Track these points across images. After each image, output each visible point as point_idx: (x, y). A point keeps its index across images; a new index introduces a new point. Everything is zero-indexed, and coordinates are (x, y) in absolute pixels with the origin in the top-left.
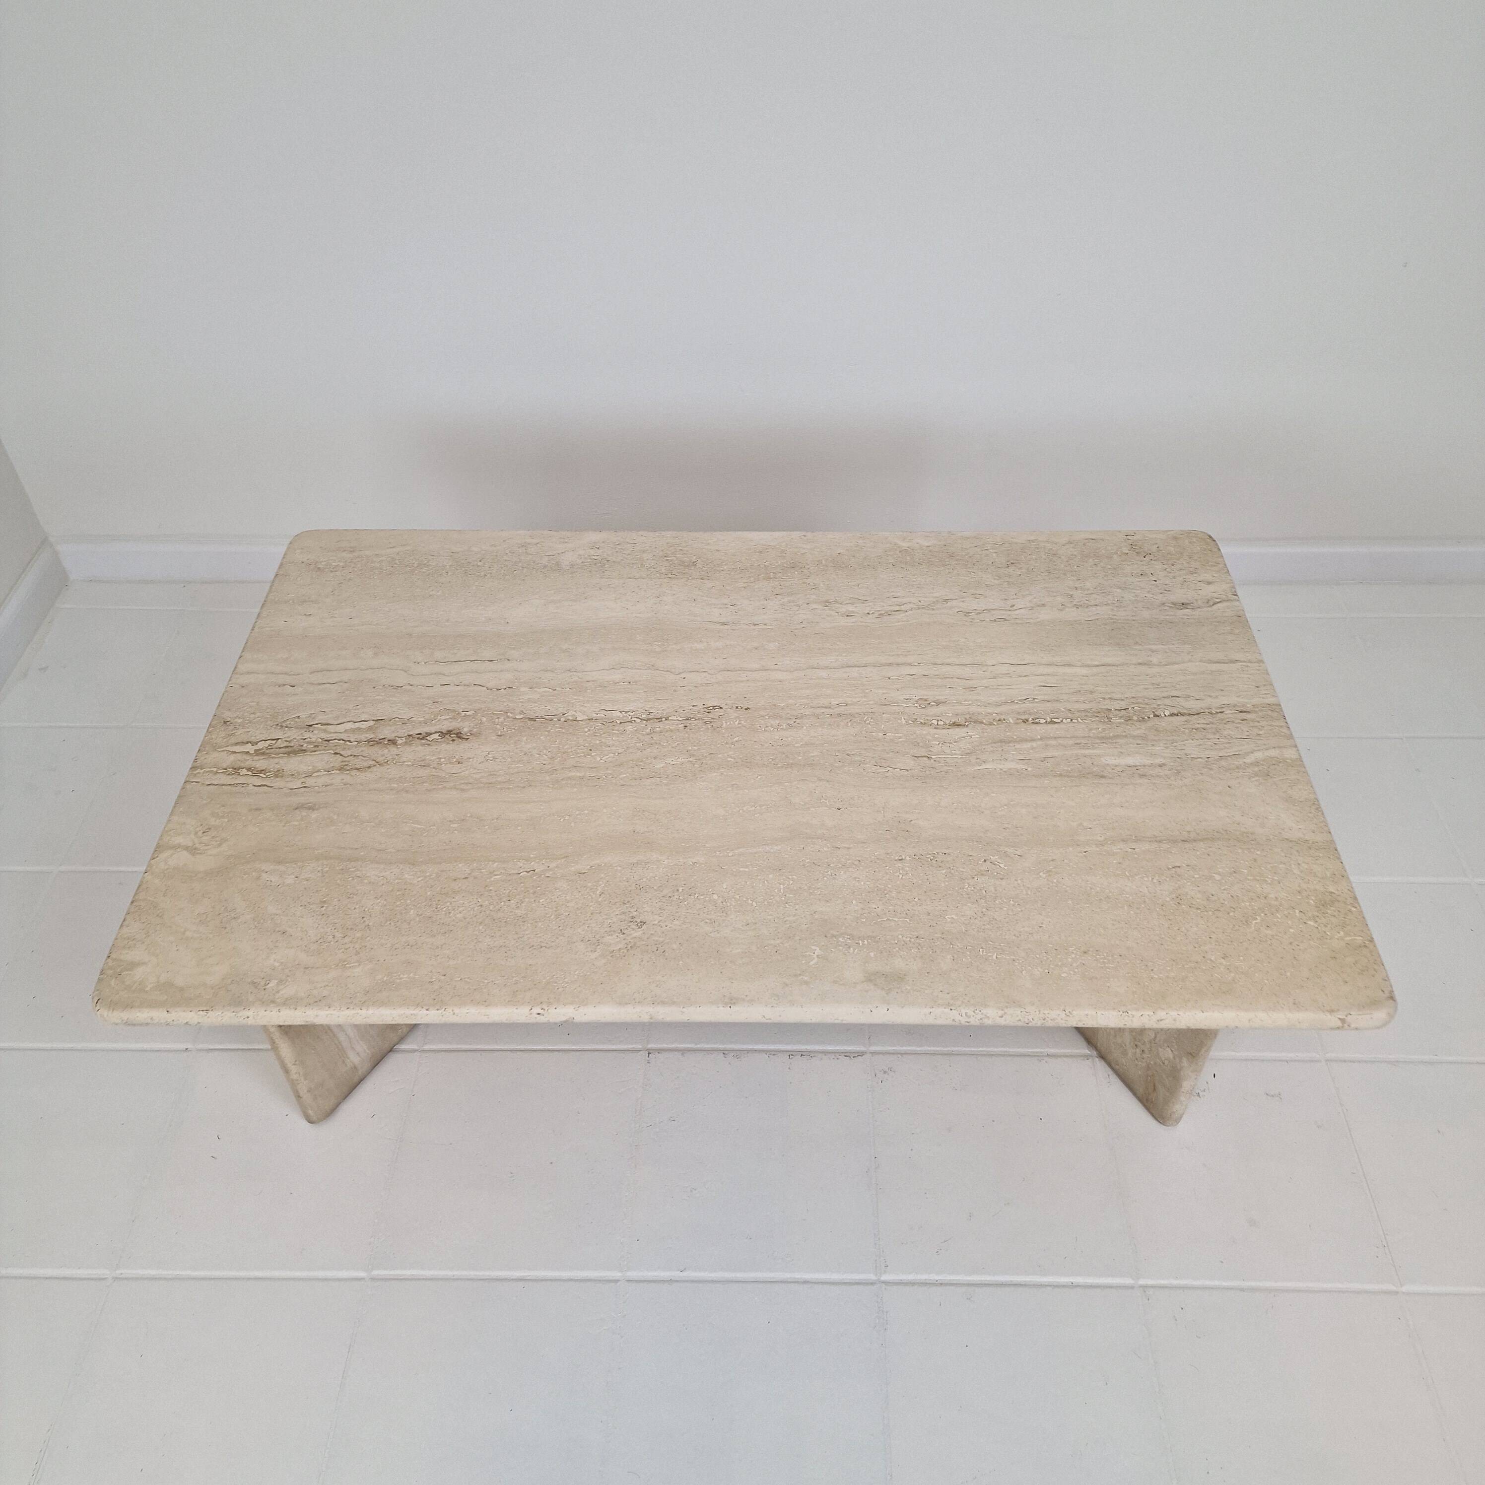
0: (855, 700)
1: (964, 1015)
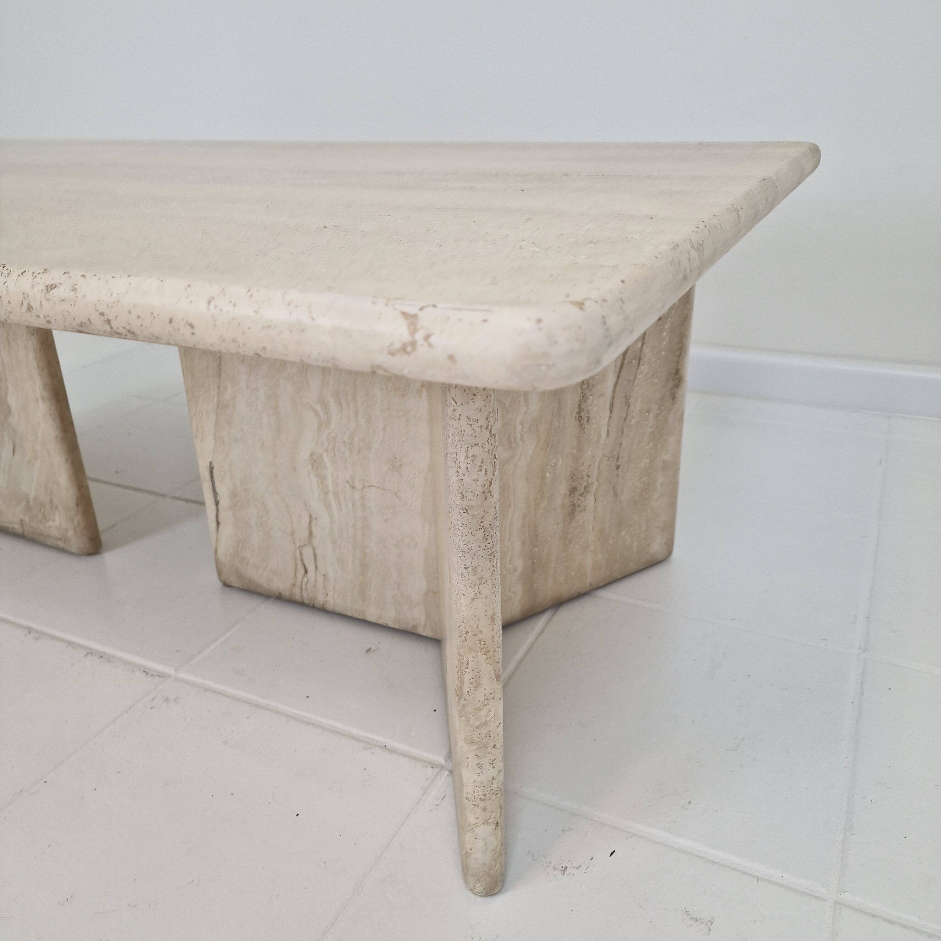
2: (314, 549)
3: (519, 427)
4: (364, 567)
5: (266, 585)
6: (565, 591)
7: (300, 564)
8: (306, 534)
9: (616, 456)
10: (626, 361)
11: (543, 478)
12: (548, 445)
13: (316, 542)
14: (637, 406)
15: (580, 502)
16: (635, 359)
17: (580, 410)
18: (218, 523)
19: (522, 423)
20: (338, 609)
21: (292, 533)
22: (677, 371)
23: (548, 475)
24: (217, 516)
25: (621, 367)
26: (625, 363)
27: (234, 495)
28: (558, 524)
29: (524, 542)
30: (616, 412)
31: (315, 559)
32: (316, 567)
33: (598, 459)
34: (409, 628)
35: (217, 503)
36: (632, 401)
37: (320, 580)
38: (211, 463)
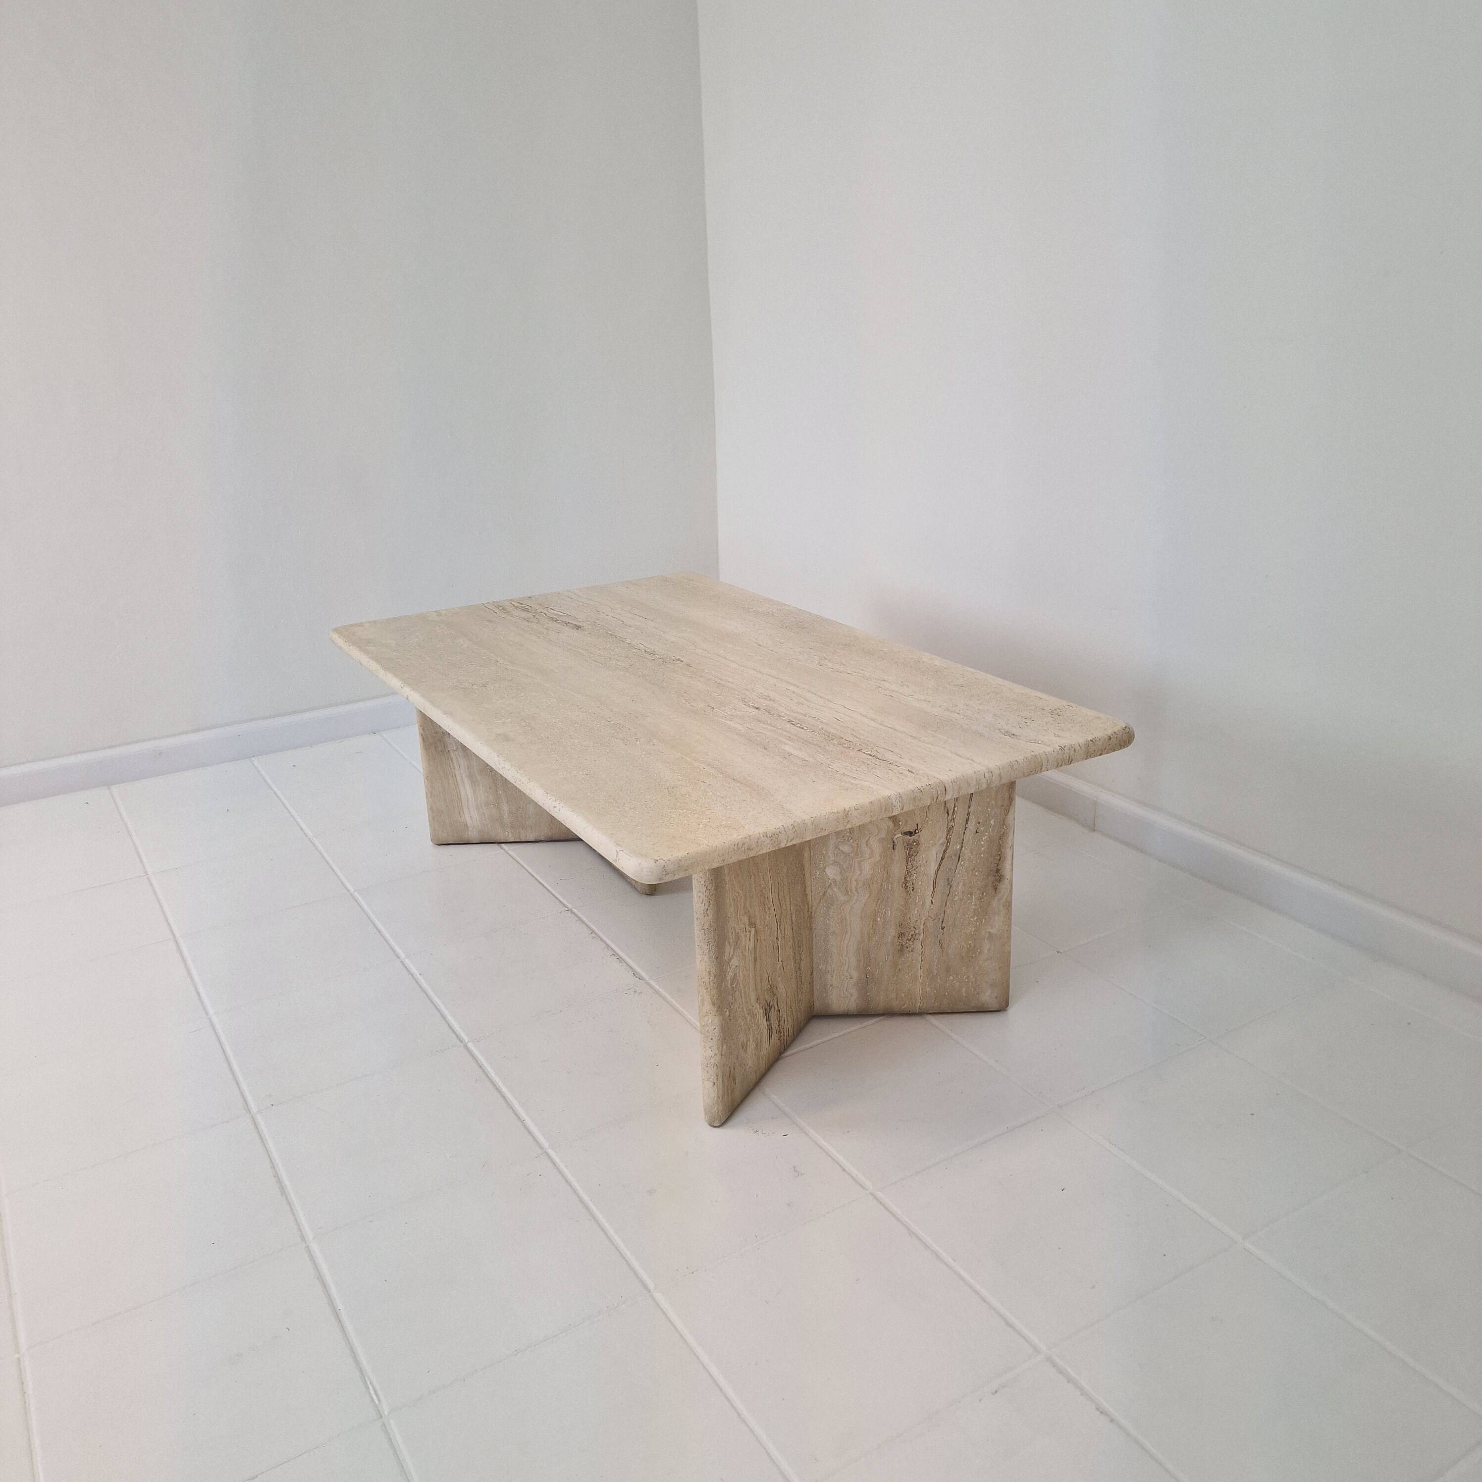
3: (854, 883)
6: (896, 1005)
9: (941, 920)
10: (946, 855)
11: (875, 920)
12: (878, 899)
14: (959, 888)
15: (907, 944)
16: (955, 855)
17: (906, 882)
19: (856, 881)
22: (998, 871)
23: (879, 919)
25: (942, 859)
26: (945, 857)
28: (888, 955)
29: (859, 960)
30: (938, 889)
33: (924, 918)
36: (954, 884)
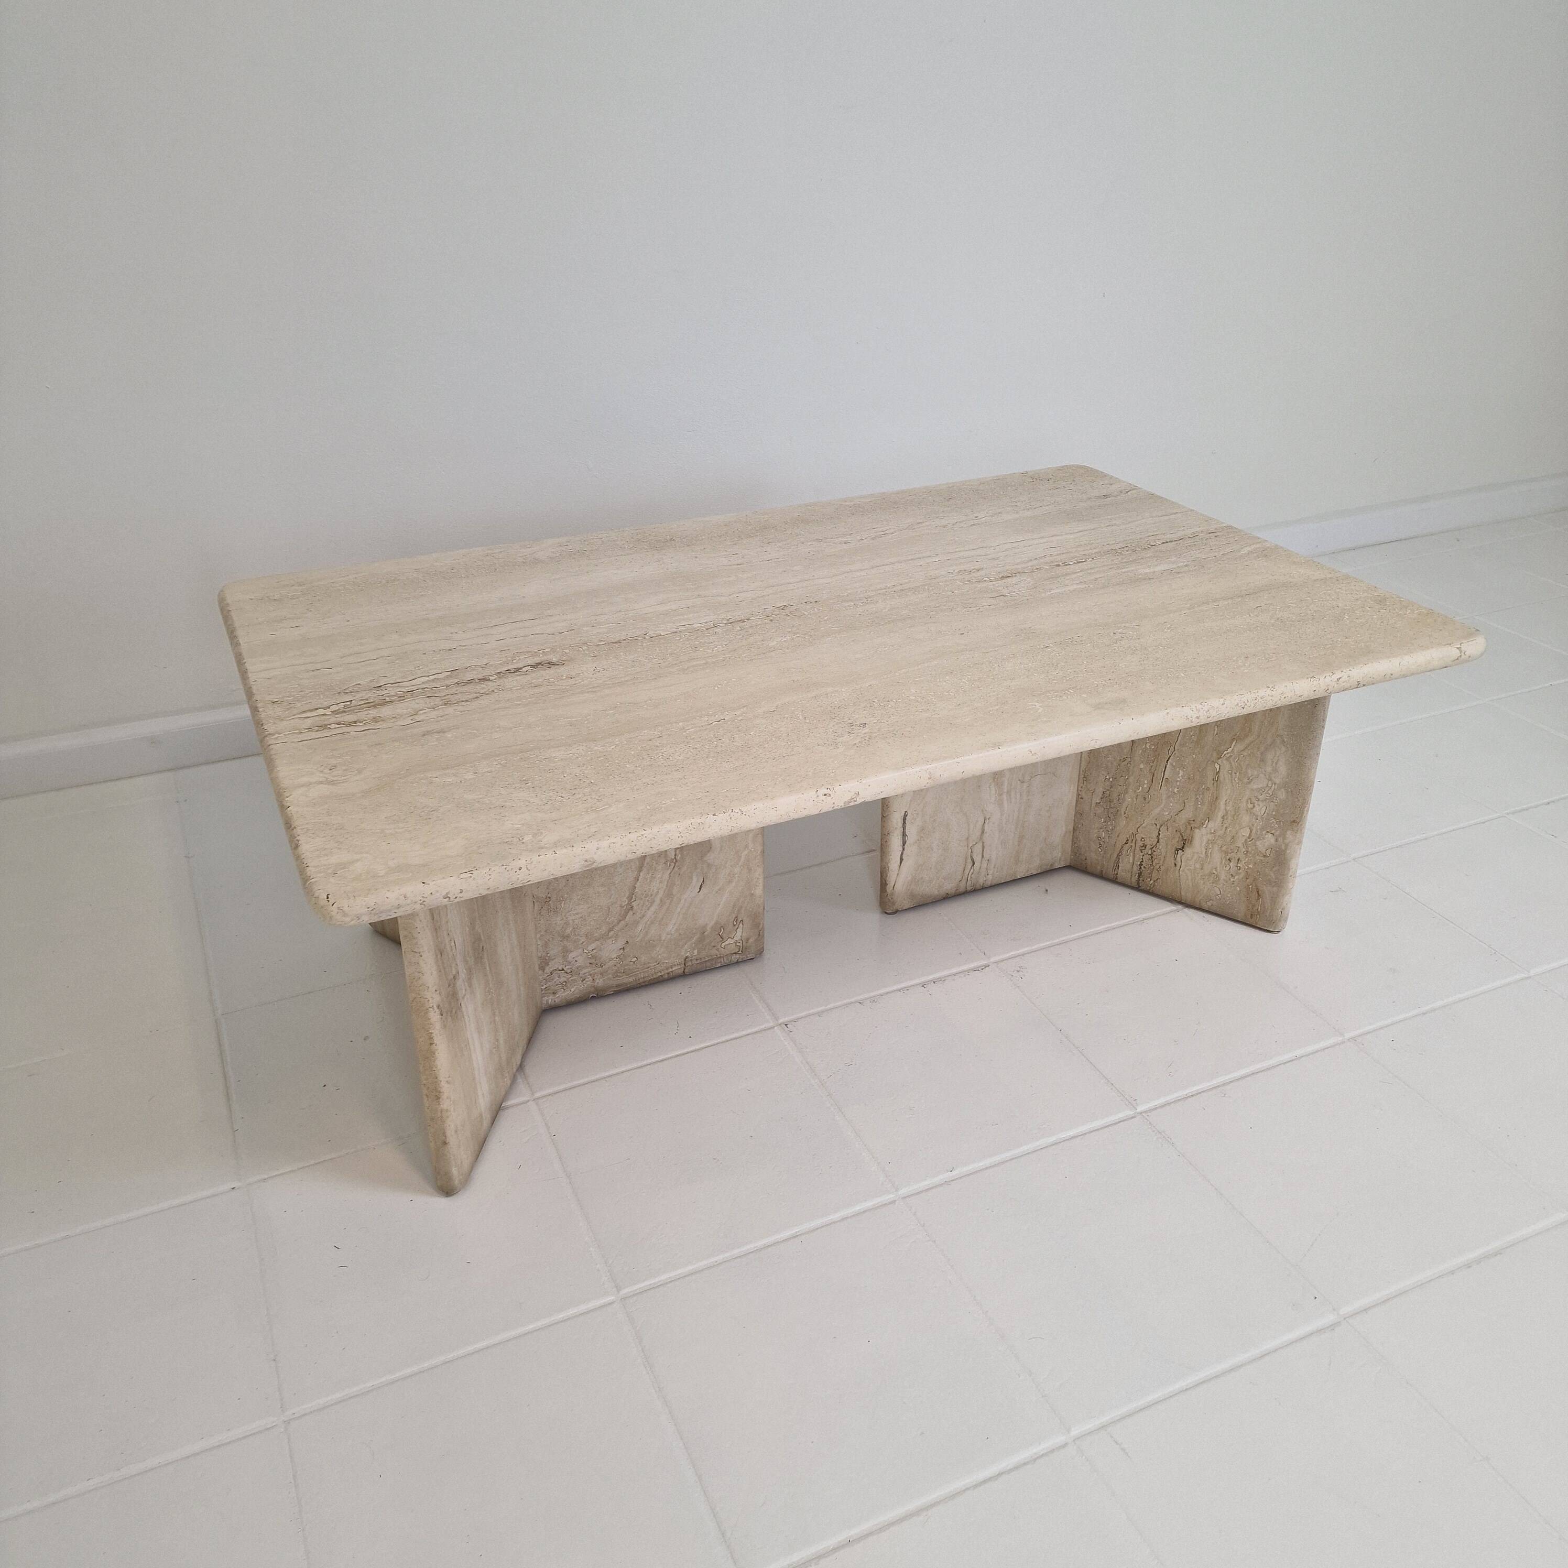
0: (906, 581)
1: (1195, 710)
2: (983, 843)
4: (1021, 838)
5: (936, 892)
7: (970, 860)
8: (978, 834)
13: (986, 836)
18: (901, 859)
20: (995, 882)
21: (968, 838)
24: (902, 854)
27: (922, 829)
31: (983, 851)
32: (983, 856)
34: (1048, 868)
35: (904, 843)
37: (984, 865)
38: (906, 812)
